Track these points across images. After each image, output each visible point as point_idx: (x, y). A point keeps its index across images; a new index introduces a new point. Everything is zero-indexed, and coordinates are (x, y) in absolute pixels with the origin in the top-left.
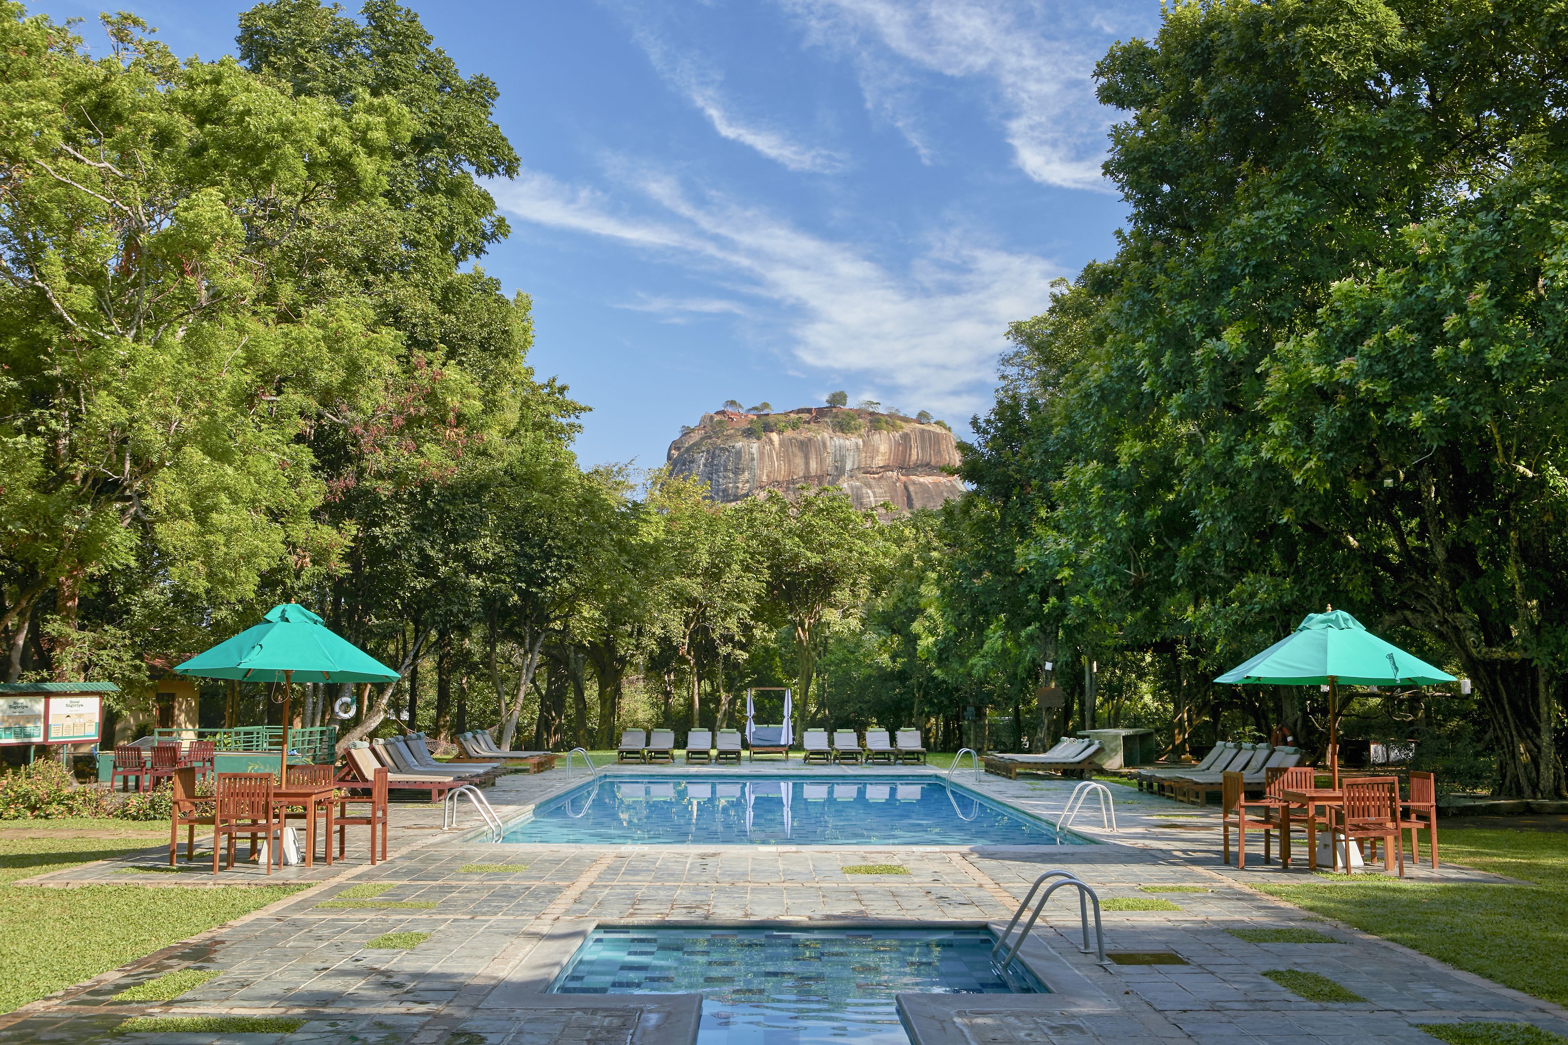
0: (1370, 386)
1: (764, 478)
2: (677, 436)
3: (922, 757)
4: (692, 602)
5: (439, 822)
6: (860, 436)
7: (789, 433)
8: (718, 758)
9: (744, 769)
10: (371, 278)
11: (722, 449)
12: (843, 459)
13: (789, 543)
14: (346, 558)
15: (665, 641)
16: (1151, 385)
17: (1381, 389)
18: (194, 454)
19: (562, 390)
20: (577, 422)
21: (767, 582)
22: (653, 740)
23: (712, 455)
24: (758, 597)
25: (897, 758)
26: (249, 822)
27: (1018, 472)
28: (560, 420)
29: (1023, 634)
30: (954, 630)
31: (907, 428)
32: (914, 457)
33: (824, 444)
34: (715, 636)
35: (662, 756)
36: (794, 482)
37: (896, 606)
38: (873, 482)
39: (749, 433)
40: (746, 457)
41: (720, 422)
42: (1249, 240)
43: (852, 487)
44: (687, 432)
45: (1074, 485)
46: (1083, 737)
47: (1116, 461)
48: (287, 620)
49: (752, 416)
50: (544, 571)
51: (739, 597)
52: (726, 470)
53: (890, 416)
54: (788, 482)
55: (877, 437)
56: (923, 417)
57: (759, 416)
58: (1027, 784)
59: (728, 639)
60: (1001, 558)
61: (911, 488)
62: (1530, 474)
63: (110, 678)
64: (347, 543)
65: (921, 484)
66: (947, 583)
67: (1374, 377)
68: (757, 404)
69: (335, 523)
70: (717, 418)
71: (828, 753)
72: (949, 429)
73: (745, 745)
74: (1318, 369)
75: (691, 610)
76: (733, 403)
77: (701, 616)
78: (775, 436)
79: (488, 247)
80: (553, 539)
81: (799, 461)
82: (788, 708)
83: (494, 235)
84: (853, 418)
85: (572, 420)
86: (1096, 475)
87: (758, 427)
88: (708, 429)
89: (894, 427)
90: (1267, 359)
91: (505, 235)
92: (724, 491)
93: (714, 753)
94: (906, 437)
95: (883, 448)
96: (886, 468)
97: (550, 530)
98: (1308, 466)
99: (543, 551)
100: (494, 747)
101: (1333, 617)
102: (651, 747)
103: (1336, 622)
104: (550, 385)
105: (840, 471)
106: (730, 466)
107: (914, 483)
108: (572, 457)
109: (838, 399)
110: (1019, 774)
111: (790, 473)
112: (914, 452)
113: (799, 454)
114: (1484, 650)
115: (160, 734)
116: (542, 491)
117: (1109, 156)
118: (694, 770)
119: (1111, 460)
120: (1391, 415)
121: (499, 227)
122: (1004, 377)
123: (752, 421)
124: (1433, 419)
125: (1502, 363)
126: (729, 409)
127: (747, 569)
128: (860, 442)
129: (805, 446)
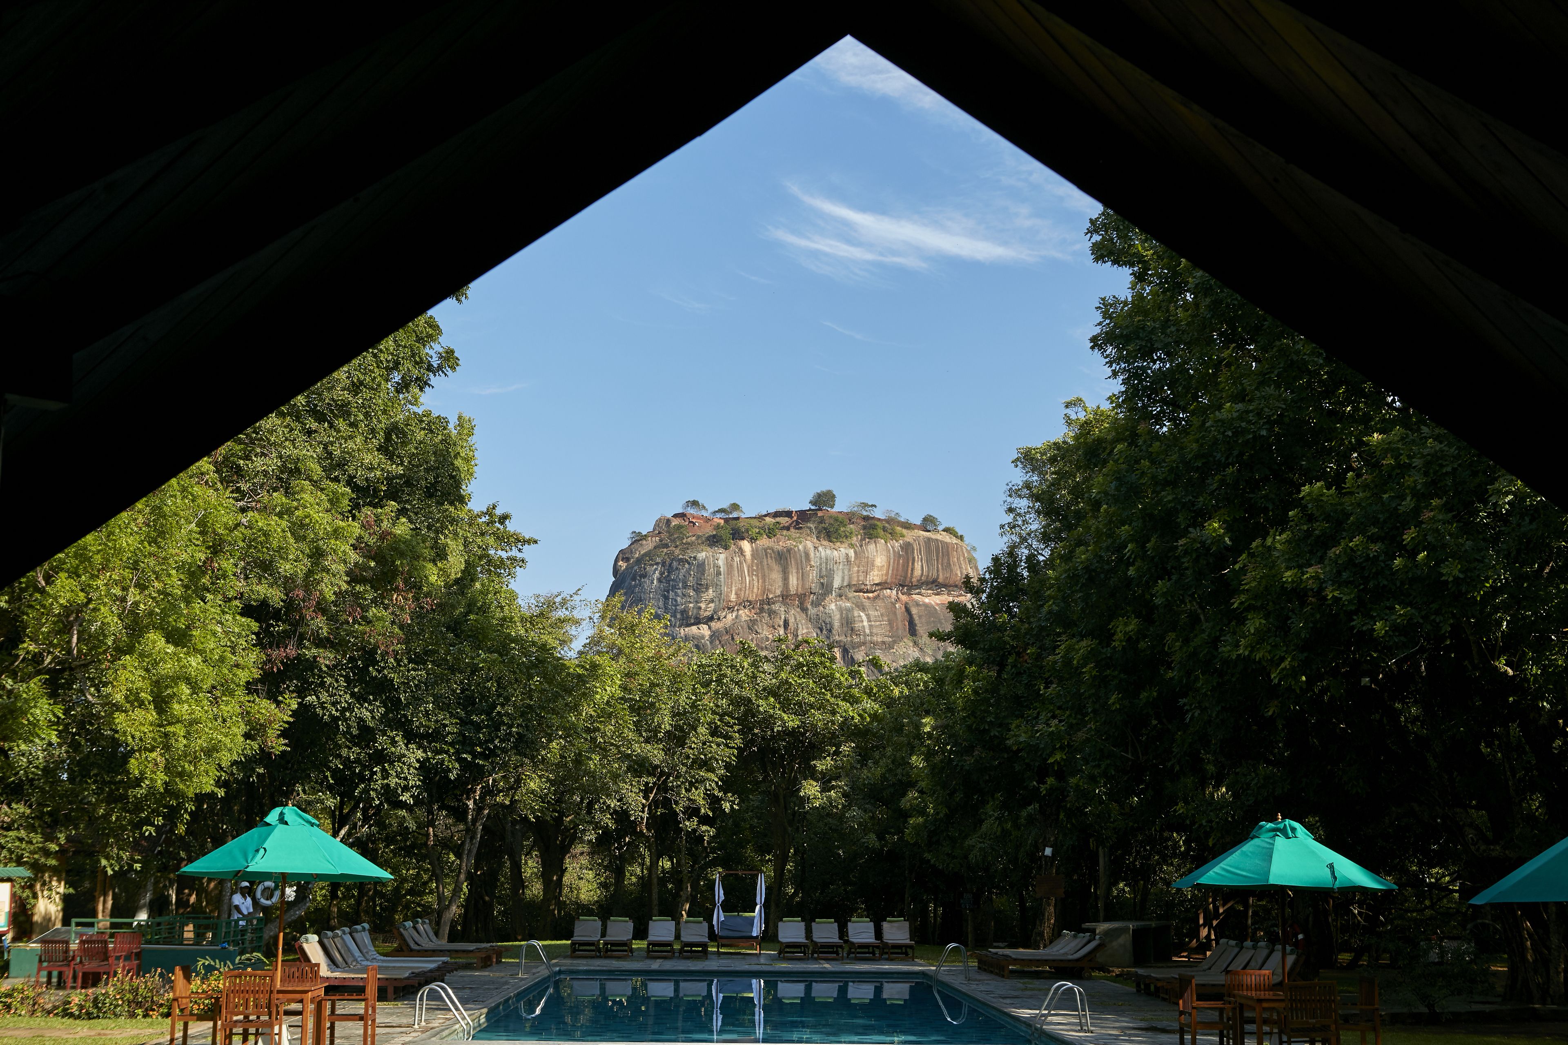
0: (1336, 594)
1: (733, 597)
2: (625, 544)
3: (910, 951)
4: (652, 770)
5: (411, 1021)
6: (851, 546)
7: (764, 542)
8: (681, 951)
9: (712, 964)
10: (314, 425)
11: (681, 561)
12: (830, 574)
13: (763, 705)
14: (284, 734)
15: (622, 816)
16: (1137, 570)
17: (1346, 596)
18: (156, 641)
19: (504, 518)
20: (519, 555)
21: (739, 748)
22: (609, 931)
23: (669, 568)
24: (728, 766)
25: (881, 954)
26: (241, 1017)
27: (1013, 638)
28: (500, 552)
29: (1024, 813)
30: (945, 811)
31: (910, 536)
32: (918, 572)
33: (807, 555)
34: (679, 809)
35: (621, 949)
36: (769, 602)
37: (883, 776)
38: (867, 603)
39: (714, 541)
40: (710, 571)
41: (679, 527)
42: (1230, 433)
43: (840, 609)
44: (638, 539)
45: (1067, 662)
46: (1085, 931)
47: (1111, 636)
48: (286, 823)
49: (718, 520)
50: (492, 741)
51: (706, 765)
52: (685, 586)
53: (889, 521)
54: (762, 602)
55: (872, 547)
56: (928, 523)
57: (727, 520)
58: (1018, 983)
59: (692, 811)
60: (994, 732)
61: (914, 611)
62: (1510, 672)
63: (19, 862)
64: (286, 718)
65: (926, 606)
66: (938, 758)
67: (1339, 584)
68: (725, 505)
69: (273, 696)
70: (675, 522)
71: (805, 946)
72: (961, 538)
73: (712, 936)
74: (1288, 573)
75: (651, 780)
76: (695, 503)
77: (663, 788)
78: (746, 545)
79: (434, 380)
80: (503, 705)
81: (776, 576)
82: (761, 895)
83: (440, 368)
84: (842, 524)
85: (514, 553)
86: (1090, 652)
87: (725, 534)
88: (664, 535)
89: (893, 535)
90: (1244, 556)
91: (453, 368)
92: (684, 612)
93: (677, 947)
94: (907, 548)
95: (880, 560)
96: (883, 585)
97: (499, 696)
98: (1283, 666)
99: (491, 719)
100: (434, 938)
101: (1281, 826)
102: (607, 938)
103: (1284, 832)
104: (490, 512)
105: (826, 588)
106: (691, 581)
107: (917, 604)
108: (513, 596)
109: (824, 499)
110: (1012, 971)
111: (765, 590)
112: (918, 566)
113: (776, 567)
114: (1483, 847)
115: (78, 924)
116: (490, 651)
117: (1097, 330)
118: (655, 965)
119: (1104, 636)
120: (1357, 622)
121: (447, 359)
122: (1011, 510)
123: (718, 527)
124: (1395, 628)
125: (1456, 579)
126: (691, 511)
127: (714, 732)
128: (851, 553)
129: (783, 558)
